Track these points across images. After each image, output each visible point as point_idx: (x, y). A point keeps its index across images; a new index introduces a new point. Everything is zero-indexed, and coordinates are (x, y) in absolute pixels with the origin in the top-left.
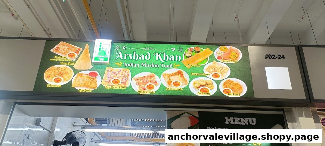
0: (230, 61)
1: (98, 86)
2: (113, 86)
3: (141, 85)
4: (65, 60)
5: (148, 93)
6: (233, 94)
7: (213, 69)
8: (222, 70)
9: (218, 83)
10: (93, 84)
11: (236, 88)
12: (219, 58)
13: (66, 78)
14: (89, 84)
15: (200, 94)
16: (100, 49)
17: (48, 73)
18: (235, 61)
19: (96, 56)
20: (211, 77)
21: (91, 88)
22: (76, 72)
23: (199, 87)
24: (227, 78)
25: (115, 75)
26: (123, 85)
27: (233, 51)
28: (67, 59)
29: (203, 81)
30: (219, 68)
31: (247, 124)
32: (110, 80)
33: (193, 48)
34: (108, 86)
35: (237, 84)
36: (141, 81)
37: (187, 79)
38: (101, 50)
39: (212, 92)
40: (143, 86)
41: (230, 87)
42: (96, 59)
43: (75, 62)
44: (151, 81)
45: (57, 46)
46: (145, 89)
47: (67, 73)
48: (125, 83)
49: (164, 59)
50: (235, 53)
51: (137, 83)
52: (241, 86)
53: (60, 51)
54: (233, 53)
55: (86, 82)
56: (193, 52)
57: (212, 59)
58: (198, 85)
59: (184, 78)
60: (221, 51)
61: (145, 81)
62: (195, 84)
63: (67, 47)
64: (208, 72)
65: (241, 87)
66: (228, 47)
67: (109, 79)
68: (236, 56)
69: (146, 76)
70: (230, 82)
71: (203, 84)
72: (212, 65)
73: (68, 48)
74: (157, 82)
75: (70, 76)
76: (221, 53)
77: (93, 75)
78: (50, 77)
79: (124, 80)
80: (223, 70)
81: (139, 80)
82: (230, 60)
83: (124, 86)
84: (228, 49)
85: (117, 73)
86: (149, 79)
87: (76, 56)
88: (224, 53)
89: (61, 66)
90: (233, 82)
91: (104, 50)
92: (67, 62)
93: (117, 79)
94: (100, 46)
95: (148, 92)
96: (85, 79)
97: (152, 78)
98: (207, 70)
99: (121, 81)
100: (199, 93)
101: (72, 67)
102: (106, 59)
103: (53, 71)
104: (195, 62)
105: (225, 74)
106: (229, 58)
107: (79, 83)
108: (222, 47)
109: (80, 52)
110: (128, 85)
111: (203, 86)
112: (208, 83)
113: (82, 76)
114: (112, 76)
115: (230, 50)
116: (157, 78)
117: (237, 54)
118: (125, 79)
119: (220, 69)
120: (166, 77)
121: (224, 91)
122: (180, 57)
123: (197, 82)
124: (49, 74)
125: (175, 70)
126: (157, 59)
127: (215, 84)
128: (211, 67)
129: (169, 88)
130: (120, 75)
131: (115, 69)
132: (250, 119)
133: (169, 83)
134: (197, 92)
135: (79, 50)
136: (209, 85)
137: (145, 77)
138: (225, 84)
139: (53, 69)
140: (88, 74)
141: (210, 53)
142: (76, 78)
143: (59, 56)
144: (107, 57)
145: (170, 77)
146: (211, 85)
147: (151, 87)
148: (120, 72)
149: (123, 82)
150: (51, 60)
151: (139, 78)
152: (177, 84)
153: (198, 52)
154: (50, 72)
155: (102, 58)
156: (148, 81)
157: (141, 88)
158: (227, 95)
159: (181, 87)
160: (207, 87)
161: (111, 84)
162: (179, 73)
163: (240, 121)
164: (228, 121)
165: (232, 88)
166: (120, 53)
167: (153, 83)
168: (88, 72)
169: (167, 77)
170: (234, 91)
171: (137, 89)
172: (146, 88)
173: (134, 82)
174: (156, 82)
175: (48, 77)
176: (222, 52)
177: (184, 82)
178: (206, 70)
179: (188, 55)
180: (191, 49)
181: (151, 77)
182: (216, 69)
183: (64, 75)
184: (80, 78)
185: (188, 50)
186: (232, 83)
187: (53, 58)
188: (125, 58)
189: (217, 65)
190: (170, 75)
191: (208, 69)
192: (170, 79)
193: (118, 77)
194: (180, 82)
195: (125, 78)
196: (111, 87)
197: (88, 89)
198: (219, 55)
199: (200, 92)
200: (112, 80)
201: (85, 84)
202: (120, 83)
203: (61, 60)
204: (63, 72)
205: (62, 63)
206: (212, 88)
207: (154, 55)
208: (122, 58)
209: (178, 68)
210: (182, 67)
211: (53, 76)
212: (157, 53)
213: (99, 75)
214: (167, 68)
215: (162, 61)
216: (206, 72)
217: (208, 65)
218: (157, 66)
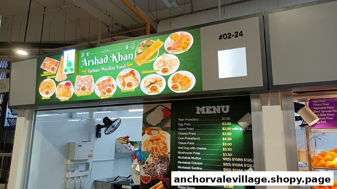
0: (180, 51)
1: (72, 95)
2: (82, 94)
3: (102, 89)
6: (181, 90)
7: (163, 63)
8: (171, 64)
9: (167, 78)
10: (69, 93)
11: (184, 82)
12: (169, 49)
13: (52, 90)
14: (66, 93)
15: (150, 93)
18: (185, 49)
19: (65, 67)
20: (160, 73)
21: (67, 97)
23: (149, 86)
24: (176, 72)
25: (83, 83)
26: (88, 91)
27: (184, 37)
28: (51, 73)
29: (153, 79)
30: (168, 61)
31: (219, 112)
32: (79, 88)
33: (144, 42)
34: (79, 94)
35: (185, 77)
36: (102, 86)
37: (138, 79)
38: (68, 61)
39: (161, 90)
40: (103, 90)
41: (178, 82)
42: (66, 71)
43: (56, 74)
44: (109, 85)
45: (43, 63)
46: (105, 93)
47: (52, 86)
48: (90, 89)
49: (119, 60)
50: (186, 39)
51: (99, 89)
52: (189, 79)
53: (46, 66)
54: (184, 40)
55: (64, 92)
56: (144, 46)
57: (162, 51)
58: (149, 83)
59: (136, 78)
60: (171, 40)
61: (105, 86)
62: (145, 82)
63: (50, 62)
64: (158, 67)
65: (189, 80)
66: (179, 33)
67: (79, 87)
68: (186, 43)
69: (105, 80)
70: (178, 76)
71: (153, 81)
72: (162, 59)
73: (51, 63)
74: (114, 86)
75: (54, 88)
76: (171, 42)
77: (68, 84)
78: (43, 90)
79: (89, 86)
80: (173, 63)
81: (100, 85)
82: (180, 50)
83: (89, 92)
84: (179, 36)
85: (84, 81)
86: (107, 83)
87: (56, 69)
88: (174, 41)
89: (48, 80)
90: (182, 75)
91: (71, 61)
92: (51, 75)
93: (85, 86)
94: (68, 57)
95: (108, 96)
96: (64, 89)
97: (110, 82)
98: (157, 66)
99: (87, 88)
100: (149, 92)
101: (54, 79)
102: (72, 70)
103: (44, 85)
104: (146, 58)
105: (174, 67)
106: (178, 47)
107: (60, 94)
108: (173, 34)
109: (58, 64)
110: (92, 92)
111: (152, 84)
112: (157, 80)
113: (61, 87)
114: (81, 84)
115: (181, 36)
116: (114, 82)
117: (188, 40)
118: (90, 86)
119: (169, 62)
120: (120, 79)
121: (172, 87)
122: (132, 54)
123: (148, 80)
124: (42, 88)
125: (128, 71)
126: (113, 61)
127: (164, 81)
128: (160, 61)
129: (124, 90)
130: (86, 82)
131: (82, 77)
132: (223, 107)
133: (123, 85)
134: (147, 92)
135: (58, 62)
136: (159, 82)
137: (104, 81)
138: (173, 79)
139: (44, 83)
140: (65, 84)
141: (160, 44)
142: (58, 89)
143: (46, 71)
144: (72, 68)
145: (125, 78)
146: (160, 82)
147: (109, 91)
148: (86, 79)
149: (88, 88)
151: (100, 83)
152: (130, 85)
153: (149, 46)
154: (42, 86)
155: (69, 69)
156: (106, 85)
157: (101, 93)
158: (174, 91)
159: (133, 88)
160: (157, 84)
161: (80, 92)
162: (132, 72)
163: (212, 110)
164: (200, 111)
165: (180, 83)
166: (85, 60)
167: (110, 86)
170: (182, 86)
171: (99, 94)
172: (105, 92)
173: (97, 87)
174: (113, 86)
176: (173, 41)
177: (136, 82)
178: (156, 65)
179: (139, 52)
180: (142, 43)
181: (109, 80)
182: (165, 63)
183: (50, 88)
184: (60, 89)
185: (139, 46)
186: (180, 76)
187: (43, 74)
188: (89, 65)
189: (166, 58)
190: (124, 76)
191: (157, 64)
192: (124, 81)
193: (85, 84)
194: (133, 83)
195: (90, 85)
196: (80, 94)
198: (170, 46)
199: (150, 91)
200: (81, 88)
201: (64, 93)
202: (86, 90)
203: (47, 75)
204: (50, 85)
205: (48, 77)
206: (161, 85)
207: (111, 57)
208: (86, 65)
209: (130, 67)
210: (135, 66)
211: (44, 89)
212: (113, 55)
213: (71, 84)
214: (121, 70)
215: (117, 62)
216: (155, 68)
217: (158, 59)
218: (114, 68)
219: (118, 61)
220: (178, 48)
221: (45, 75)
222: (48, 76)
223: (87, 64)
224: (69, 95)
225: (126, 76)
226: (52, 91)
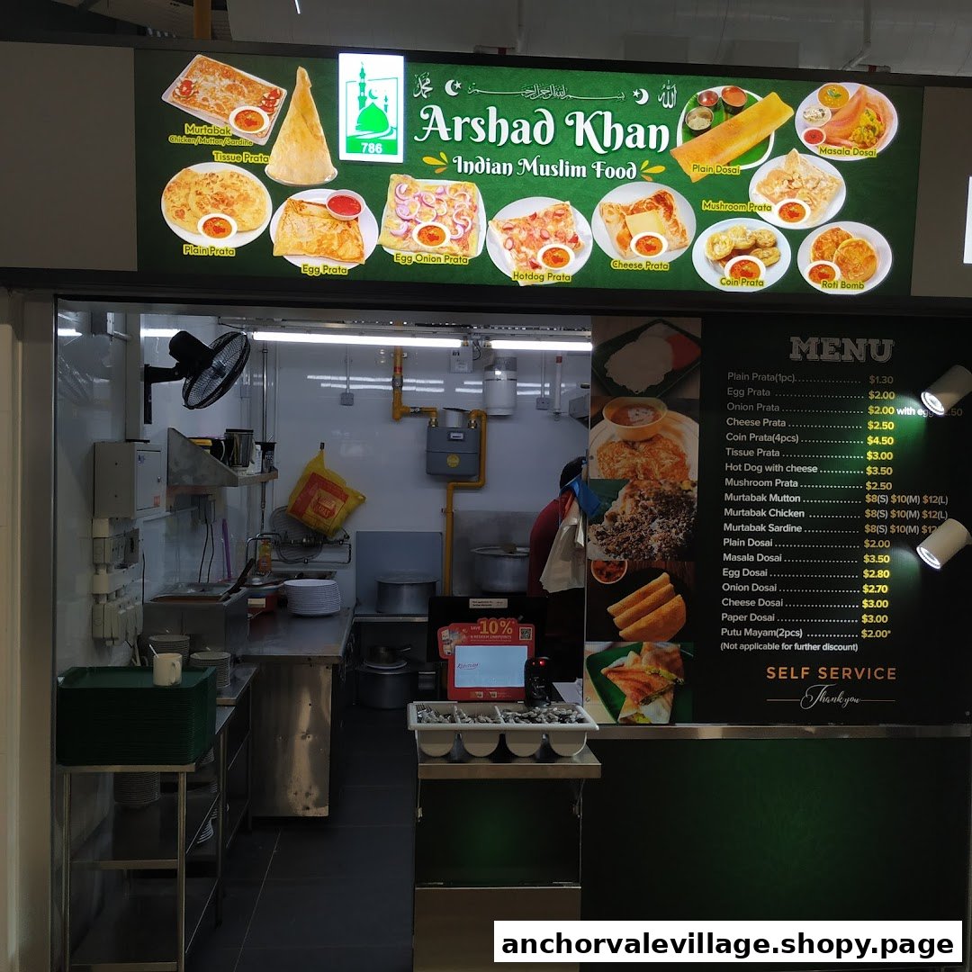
0: (851, 151)
1: (367, 256)
2: (425, 255)
3: (523, 249)
4: (228, 142)
5: (546, 282)
6: (839, 285)
7: (786, 183)
8: (816, 191)
9: (796, 238)
10: (349, 244)
11: (856, 262)
12: (814, 136)
13: (247, 217)
14: (336, 243)
15: (729, 283)
16: (362, 100)
17: (174, 198)
18: (868, 150)
19: (352, 132)
20: (774, 217)
21: (343, 260)
22: (279, 193)
23: (727, 258)
24: (830, 222)
25: (426, 209)
26: (457, 248)
27: (867, 105)
28: (234, 137)
29: (745, 234)
30: (807, 181)
31: (862, 359)
32: (409, 231)
33: (718, 90)
34: (403, 254)
35: (860, 245)
36: (524, 235)
37: (686, 228)
38: (369, 102)
39: (769, 276)
40: (531, 253)
41: (834, 259)
43: (267, 149)
44: (559, 236)
45: (181, 78)
46: (535, 266)
47: (245, 199)
48: (463, 242)
49: (607, 143)
50: (873, 114)
51: (510, 243)
52: (872, 251)
53: (199, 98)
54: (865, 119)
55: (324, 237)
56: (716, 108)
57: (787, 140)
58: (727, 250)
59: (676, 223)
60: (823, 107)
61: (537, 235)
62: (713, 244)
63: (226, 82)
64: (767, 196)
65: (872, 257)
66: (851, 89)
67: (405, 224)
68: (873, 129)
69: (541, 214)
70: (838, 238)
71: (743, 244)
72: (783, 168)
73: (230, 88)
74: (580, 240)
75: (258, 211)
76: (820, 113)
77: (338, 204)
78: (187, 214)
79: (460, 230)
80: (822, 190)
81: (516, 231)
82: (851, 147)
83: (460, 253)
84: (850, 97)
85: (432, 200)
86: (551, 228)
87: (268, 123)
88: (834, 113)
89: (221, 168)
90: (849, 237)
91: (380, 104)
92: (239, 150)
93: (436, 224)
94: (362, 86)
95: (548, 275)
96: (318, 222)
97: (562, 224)
98: (763, 190)
99: (448, 236)
100: (724, 281)
101: (258, 170)
102: (390, 148)
103: (193, 191)
104: (722, 156)
105: (824, 204)
106: (846, 138)
107: (297, 240)
108: (830, 87)
109: (279, 103)
110: (475, 252)
111: (737, 252)
112: (760, 242)
113: (304, 211)
114: (415, 212)
115: (856, 101)
116: (579, 226)
117: (879, 119)
118: (464, 227)
119: (810, 186)
120: (610, 218)
121: (811, 272)
122: (664, 129)
123: (723, 238)
124: (178, 204)
125: (647, 191)
126: (580, 142)
127: (785, 247)
128: (777, 175)
129: (623, 262)
130: (444, 208)
131: (422, 183)
132: (874, 343)
133: (623, 241)
134: (715, 277)
135: (275, 94)
136: (764, 247)
137: (534, 216)
138: (818, 246)
139: (189, 179)
140: (326, 203)
141: (780, 114)
142: (283, 220)
143: (200, 122)
144: (393, 137)
145: (628, 218)
146: (770, 251)
147: (556, 258)
148: (444, 197)
149: (456, 237)
150: (174, 139)
151: (514, 223)
152: (649, 246)
153: (736, 111)
154: (183, 192)
155: (375, 141)
156: (546, 235)
157: (522, 261)
158: (818, 287)
159: (663, 258)
160: (757, 256)
161: (414, 248)
162: (660, 199)
163: (841, 350)
164: (801, 352)
165: (841, 263)
166: (437, 112)
167: (564, 240)
168: (324, 196)
169: (615, 217)
170: (845, 271)
171: (508, 264)
172: (539, 260)
173: (500, 238)
174: (575, 239)
175: (180, 214)
176: (827, 111)
177: (677, 239)
178: (759, 188)
179: (697, 123)
180: (709, 95)
181: (558, 216)
182: (794, 185)
183: (235, 207)
184: (296, 218)
185: (697, 104)
186: (843, 240)
187: (182, 133)
188: (458, 137)
189: (800, 169)
190: (626, 209)
191: (765, 184)
192: (625, 225)
193: (437, 217)
194: (662, 239)
195: (463, 223)
196: (414, 255)
197: (333, 265)
198: (814, 127)
199: (728, 278)
200: (416, 229)
201: (320, 242)
202: (446, 243)
203: (212, 142)
204: (229, 193)
205: (218, 154)
206: (772, 260)
207: (570, 123)
208: (445, 137)
209: (657, 179)
210: (675, 176)
211: (194, 207)
212: (580, 115)
213: (364, 207)
214: (615, 183)
215: (599, 150)
216: (756, 196)
217: (767, 169)
218: (580, 171)
219: (601, 142)
220: (846, 142)
221: (195, 142)
222: (218, 148)
223: (451, 133)
224: (350, 250)
225: (636, 209)
226: (249, 224)
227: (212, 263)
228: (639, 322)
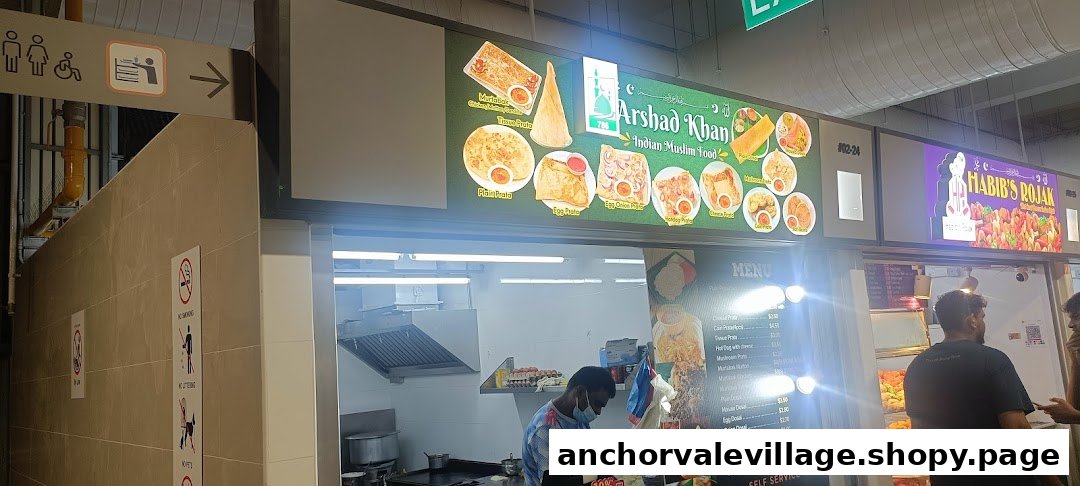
0: (797, 152)
1: (590, 201)
2: (621, 203)
3: (670, 201)
4: (507, 110)
5: (682, 223)
6: (799, 230)
7: (775, 168)
8: (786, 173)
9: (781, 199)
10: (580, 192)
11: (803, 216)
12: (783, 142)
13: (519, 168)
14: (572, 191)
15: (758, 227)
16: (597, 90)
17: (472, 151)
18: (803, 152)
19: (593, 113)
20: (771, 186)
21: (576, 204)
22: (540, 152)
23: (757, 212)
24: (792, 192)
25: (620, 170)
26: (637, 199)
27: (800, 126)
28: (511, 107)
29: (762, 197)
30: (783, 168)
32: (612, 185)
33: (745, 109)
34: (609, 201)
35: (804, 206)
36: (669, 192)
37: (739, 192)
38: (600, 95)
39: (773, 223)
40: (673, 203)
41: (796, 214)
42: (593, 121)
43: (531, 119)
44: (685, 193)
45: (476, 57)
46: (676, 213)
47: (518, 155)
48: (639, 194)
49: (703, 136)
50: (803, 133)
51: (663, 198)
52: (808, 210)
53: (488, 74)
54: (800, 133)
55: (566, 187)
56: (745, 120)
57: (773, 144)
58: (756, 207)
59: (735, 188)
60: (785, 126)
61: (675, 192)
62: (751, 203)
63: (505, 65)
64: (769, 175)
65: (809, 213)
66: (794, 116)
67: (610, 180)
68: (803, 140)
69: (676, 178)
70: (796, 202)
71: (762, 204)
72: (773, 158)
73: (508, 70)
74: (695, 196)
75: (526, 165)
76: (784, 129)
77: (573, 163)
78: (481, 165)
79: (638, 184)
80: (788, 173)
81: (665, 188)
82: (796, 150)
83: (639, 202)
84: (794, 121)
85: (623, 165)
86: (681, 188)
87: (531, 100)
88: (789, 129)
89: (500, 129)
90: (800, 201)
91: (606, 96)
92: (514, 117)
93: (626, 181)
94: (597, 81)
95: (682, 219)
96: (563, 175)
97: (686, 185)
98: (767, 171)
99: (633, 190)
100: (756, 225)
101: (526, 133)
102: (612, 125)
103: (485, 146)
104: (750, 149)
105: (790, 182)
106: (794, 144)
107: (549, 189)
108: (786, 115)
109: (538, 85)
110: (646, 201)
111: (760, 208)
112: (768, 203)
113: (553, 167)
114: (615, 172)
115: (796, 124)
116: (694, 187)
117: (805, 135)
119: (784, 170)
120: (707, 183)
121: (788, 222)
122: (726, 129)
123: (754, 199)
124: (475, 155)
125: (721, 167)
126: (691, 133)
127: (777, 206)
128: (771, 163)
129: (714, 211)
130: (630, 170)
131: (618, 152)
133: (713, 198)
134: (754, 223)
135: (535, 79)
136: (770, 206)
137: (673, 179)
138: (789, 206)
139: (481, 136)
140: (566, 162)
141: (769, 127)
142: (541, 172)
143: (489, 93)
144: (614, 118)
145: (715, 184)
146: (773, 208)
147: (685, 209)
148: (629, 163)
149: (636, 190)
150: (472, 104)
151: (664, 183)
152: (725, 202)
153: (753, 123)
154: (478, 147)
155: (605, 120)
156: (679, 192)
157: (669, 209)
158: (791, 230)
159: (731, 210)
160: (768, 211)
161: (615, 198)
162: (727, 172)
165: (798, 216)
166: (623, 104)
167: (688, 197)
168: (564, 156)
169: (709, 183)
170: (800, 222)
171: (663, 212)
172: (677, 209)
173: (658, 192)
174: (693, 196)
175: (476, 164)
176: (787, 128)
177: (736, 199)
178: (765, 170)
179: (740, 129)
180: (742, 112)
181: (684, 180)
182: (779, 169)
183: (513, 161)
184: (549, 172)
185: (738, 117)
186: (798, 203)
187: (477, 99)
188: (635, 123)
189: (780, 160)
190: (714, 178)
191: (767, 167)
192: (714, 188)
193: (626, 176)
194: (730, 198)
195: (640, 181)
196: (615, 202)
197: (571, 208)
198: (783, 136)
199: (758, 223)
200: (616, 184)
201: (563, 190)
202: (632, 195)
203: (497, 109)
204: (509, 150)
205: (500, 119)
206: (773, 213)
207: (686, 120)
208: (628, 122)
209: (725, 160)
210: (731, 159)
211: (485, 158)
212: (690, 116)
213: (588, 167)
214: (710, 160)
215: (700, 140)
216: (765, 177)
217: (769, 158)
218: (692, 151)
219: (700, 135)
220: (794, 147)
221: (486, 107)
222: (500, 114)
223: (631, 119)
224: (580, 197)
225: (717, 179)
226: (521, 174)
227: (496, 202)
228: (667, 252)
